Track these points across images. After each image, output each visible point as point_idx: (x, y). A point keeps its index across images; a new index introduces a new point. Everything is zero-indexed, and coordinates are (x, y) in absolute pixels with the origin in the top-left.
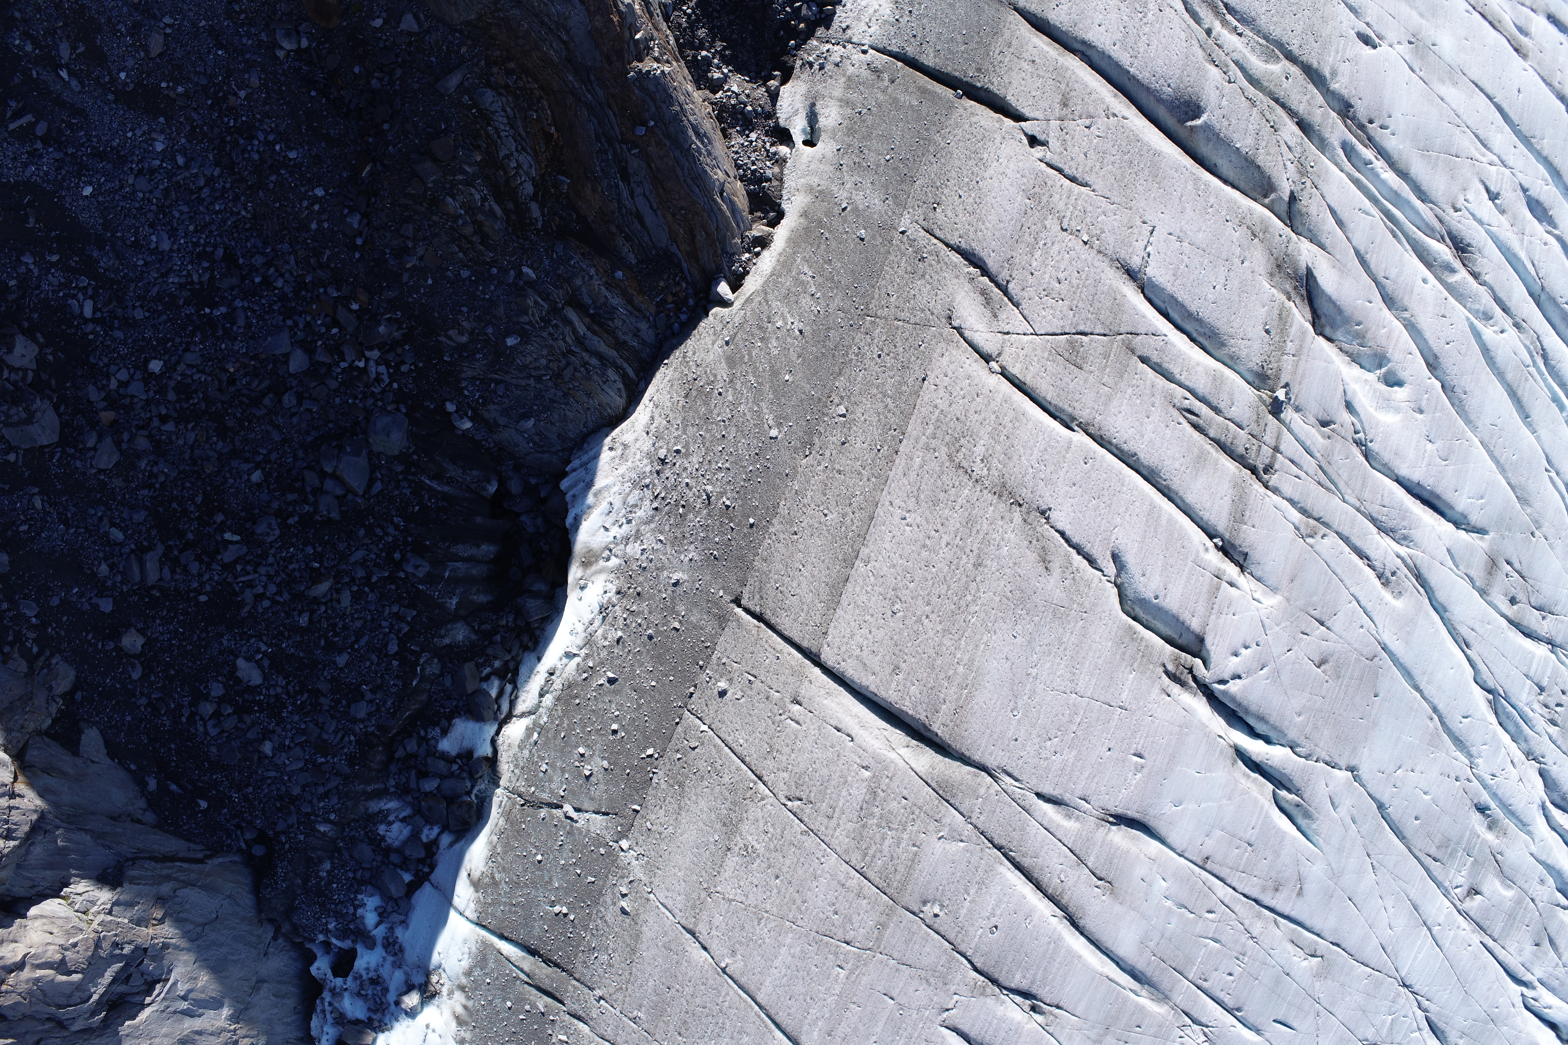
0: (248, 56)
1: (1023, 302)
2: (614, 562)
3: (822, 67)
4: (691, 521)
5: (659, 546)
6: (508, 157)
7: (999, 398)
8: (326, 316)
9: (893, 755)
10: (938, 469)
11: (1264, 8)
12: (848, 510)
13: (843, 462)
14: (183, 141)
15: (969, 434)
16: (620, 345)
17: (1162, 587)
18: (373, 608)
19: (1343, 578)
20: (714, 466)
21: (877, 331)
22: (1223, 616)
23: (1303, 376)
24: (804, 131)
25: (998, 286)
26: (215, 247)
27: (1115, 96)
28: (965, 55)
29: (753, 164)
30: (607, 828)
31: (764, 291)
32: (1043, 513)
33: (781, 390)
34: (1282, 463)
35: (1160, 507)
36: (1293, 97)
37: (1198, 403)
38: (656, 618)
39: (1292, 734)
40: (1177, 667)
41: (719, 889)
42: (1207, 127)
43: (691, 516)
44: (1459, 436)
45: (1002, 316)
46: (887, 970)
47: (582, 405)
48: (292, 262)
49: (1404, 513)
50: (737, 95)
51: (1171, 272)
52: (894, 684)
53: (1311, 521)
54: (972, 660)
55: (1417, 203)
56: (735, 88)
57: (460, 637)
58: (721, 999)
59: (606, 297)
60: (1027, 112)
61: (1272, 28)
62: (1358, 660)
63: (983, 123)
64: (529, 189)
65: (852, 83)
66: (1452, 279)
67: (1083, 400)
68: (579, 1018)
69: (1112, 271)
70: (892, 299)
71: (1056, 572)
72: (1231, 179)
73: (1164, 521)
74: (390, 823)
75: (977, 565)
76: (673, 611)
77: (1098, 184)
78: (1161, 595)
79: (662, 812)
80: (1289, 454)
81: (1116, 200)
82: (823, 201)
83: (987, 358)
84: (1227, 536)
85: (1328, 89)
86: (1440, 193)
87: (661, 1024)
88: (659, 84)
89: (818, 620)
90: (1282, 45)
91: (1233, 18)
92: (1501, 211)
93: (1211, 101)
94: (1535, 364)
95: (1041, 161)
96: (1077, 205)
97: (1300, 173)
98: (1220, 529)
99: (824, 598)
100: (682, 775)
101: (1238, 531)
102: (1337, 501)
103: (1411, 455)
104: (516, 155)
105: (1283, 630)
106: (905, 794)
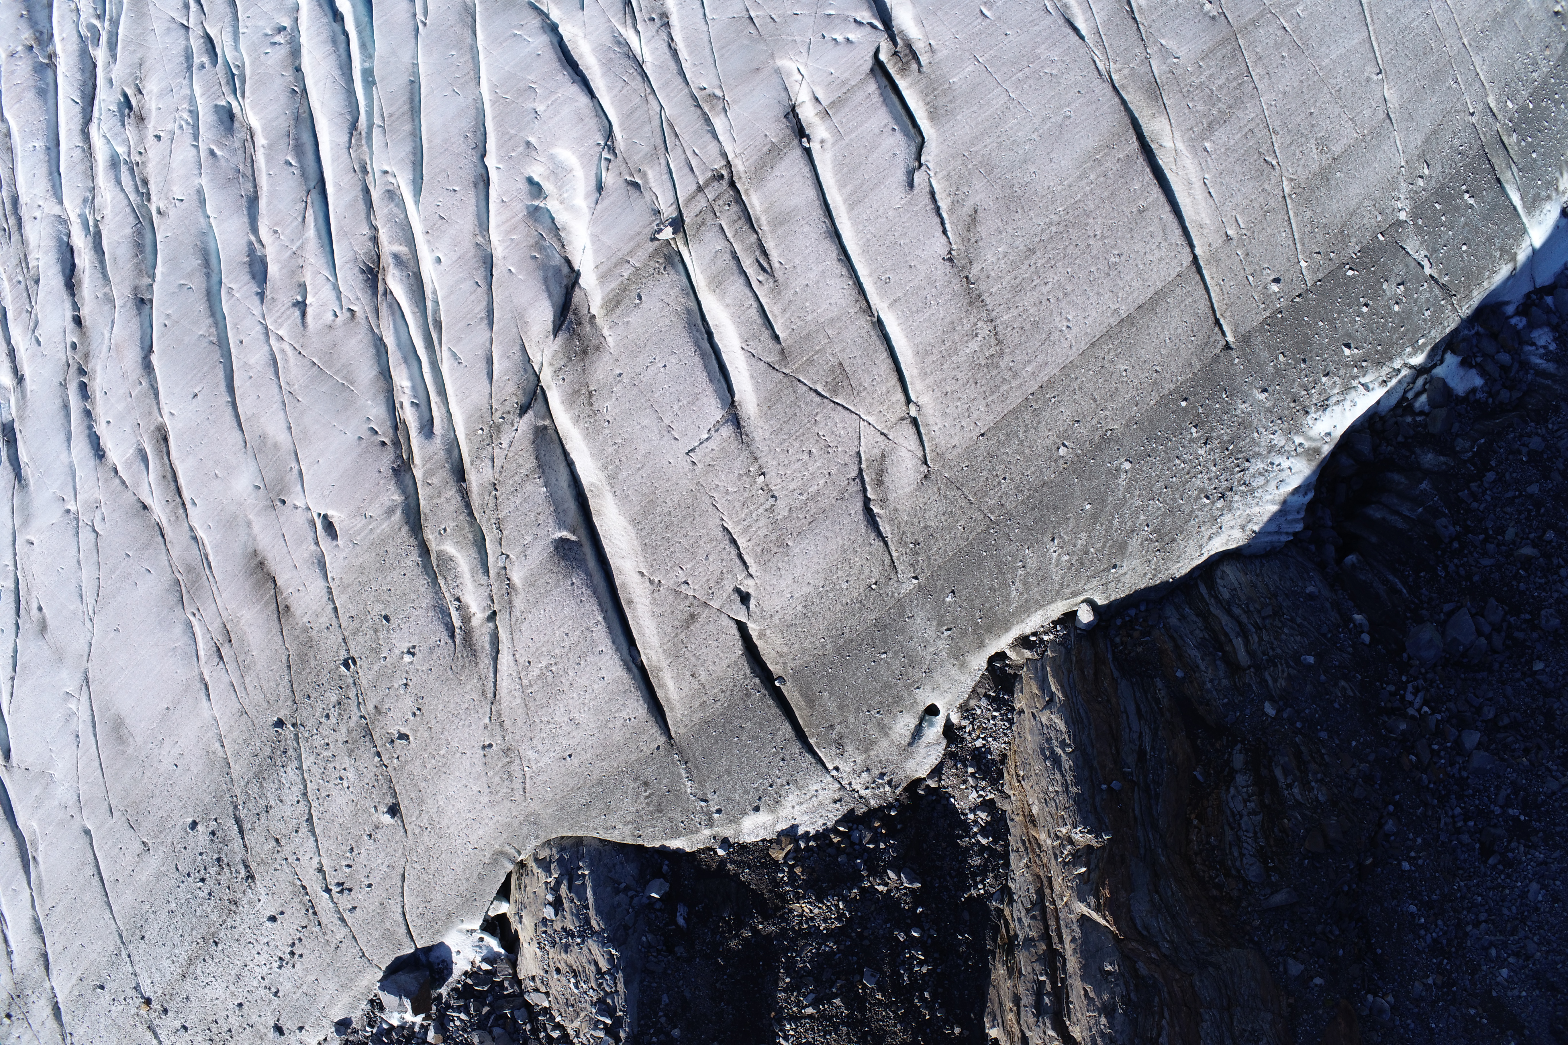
0: (1416, 1010)
1: (853, 453)
2: (1298, 440)
3: (882, 775)
4: (1228, 434)
5: (1261, 430)
6: (1254, 813)
7: (930, 380)
8: (1435, 763)
9: (1180, 146)
10: (1017, 351)
11: (417, 613)
12: (1107, 364)
13: (1087, 406)
14: (1484, 968)
15: (974, 364)
16: (1205, 615)
17: (885, 135)
18: (1491, 515)
19: (707, 43)
20: (1188, 467)
21: (993, 502)
22: (843, 77)
23: (632, 238)
24: (931, 724)
25: (863, 482)
26: (1494, 867)
27: (630, 602)
28: (750, 716)
29: (994, 718)
30: (1408, 237)
31: (1058, 595)
32: (950, 260)
33: (1099, 500)
34: (703, 173)
35: (845, 201)
36: (452, 509)
37: (749, 271)
38: (1293, 373)
40: (907, 63)
41: (1355, 135)
42: (561, 525)
43: (1226, 438)
44: (502, 101)
45: (877, 452)
47: (1263, 581)
48: (1442, 822)
49: (607, 65)
50: (975, 787)
51: (699, 403)
52: (1150, 199)
53: (706, 109)
54: (1080, 178)
55: (390, 340)
56: (974, 795)
57: (1430, 456)
58: (1393, 53)
59: (1203, 660)
60: (734, 630)
61: (423, 589)
63: (779, 641)
64: (1240, 779)
65: (866, 745)
66: (402, 249)
67: (856, 334)
68: (1491, 111)
69: (755, 435)
70: (963, 522)
71: (969, 204)
72: (564, 463)
73: (849, 188)
74: (1545, 347)
75: (1032, 251)
76: (1277, 371)
77: (713, 523)
78: (889, 129)
79: (1365, 221)
80: (691, 178)
81: (707, 500)
82: (960, 648)
83: (914, 422)
84: (796, 142)
85: (406, 499)
86: (359, 337)
87: (1441, 65)
88: (1084, 818)
89: (1178, 291)
90: (424, 567)
91: (454, 620)
92: (303, 287)
93: (540, 548)
94: (370, 127)
95: (751, 575)
96: (746, 516)
97: (499, 430)
98: (798, 152)
99: (1164, 305)
100: (1337, 239)
101: (781, 141)
102: (668, 111)
103: (566, 111)
104: (1245, 812)
105: (792, 35)
106: (1187, 111)
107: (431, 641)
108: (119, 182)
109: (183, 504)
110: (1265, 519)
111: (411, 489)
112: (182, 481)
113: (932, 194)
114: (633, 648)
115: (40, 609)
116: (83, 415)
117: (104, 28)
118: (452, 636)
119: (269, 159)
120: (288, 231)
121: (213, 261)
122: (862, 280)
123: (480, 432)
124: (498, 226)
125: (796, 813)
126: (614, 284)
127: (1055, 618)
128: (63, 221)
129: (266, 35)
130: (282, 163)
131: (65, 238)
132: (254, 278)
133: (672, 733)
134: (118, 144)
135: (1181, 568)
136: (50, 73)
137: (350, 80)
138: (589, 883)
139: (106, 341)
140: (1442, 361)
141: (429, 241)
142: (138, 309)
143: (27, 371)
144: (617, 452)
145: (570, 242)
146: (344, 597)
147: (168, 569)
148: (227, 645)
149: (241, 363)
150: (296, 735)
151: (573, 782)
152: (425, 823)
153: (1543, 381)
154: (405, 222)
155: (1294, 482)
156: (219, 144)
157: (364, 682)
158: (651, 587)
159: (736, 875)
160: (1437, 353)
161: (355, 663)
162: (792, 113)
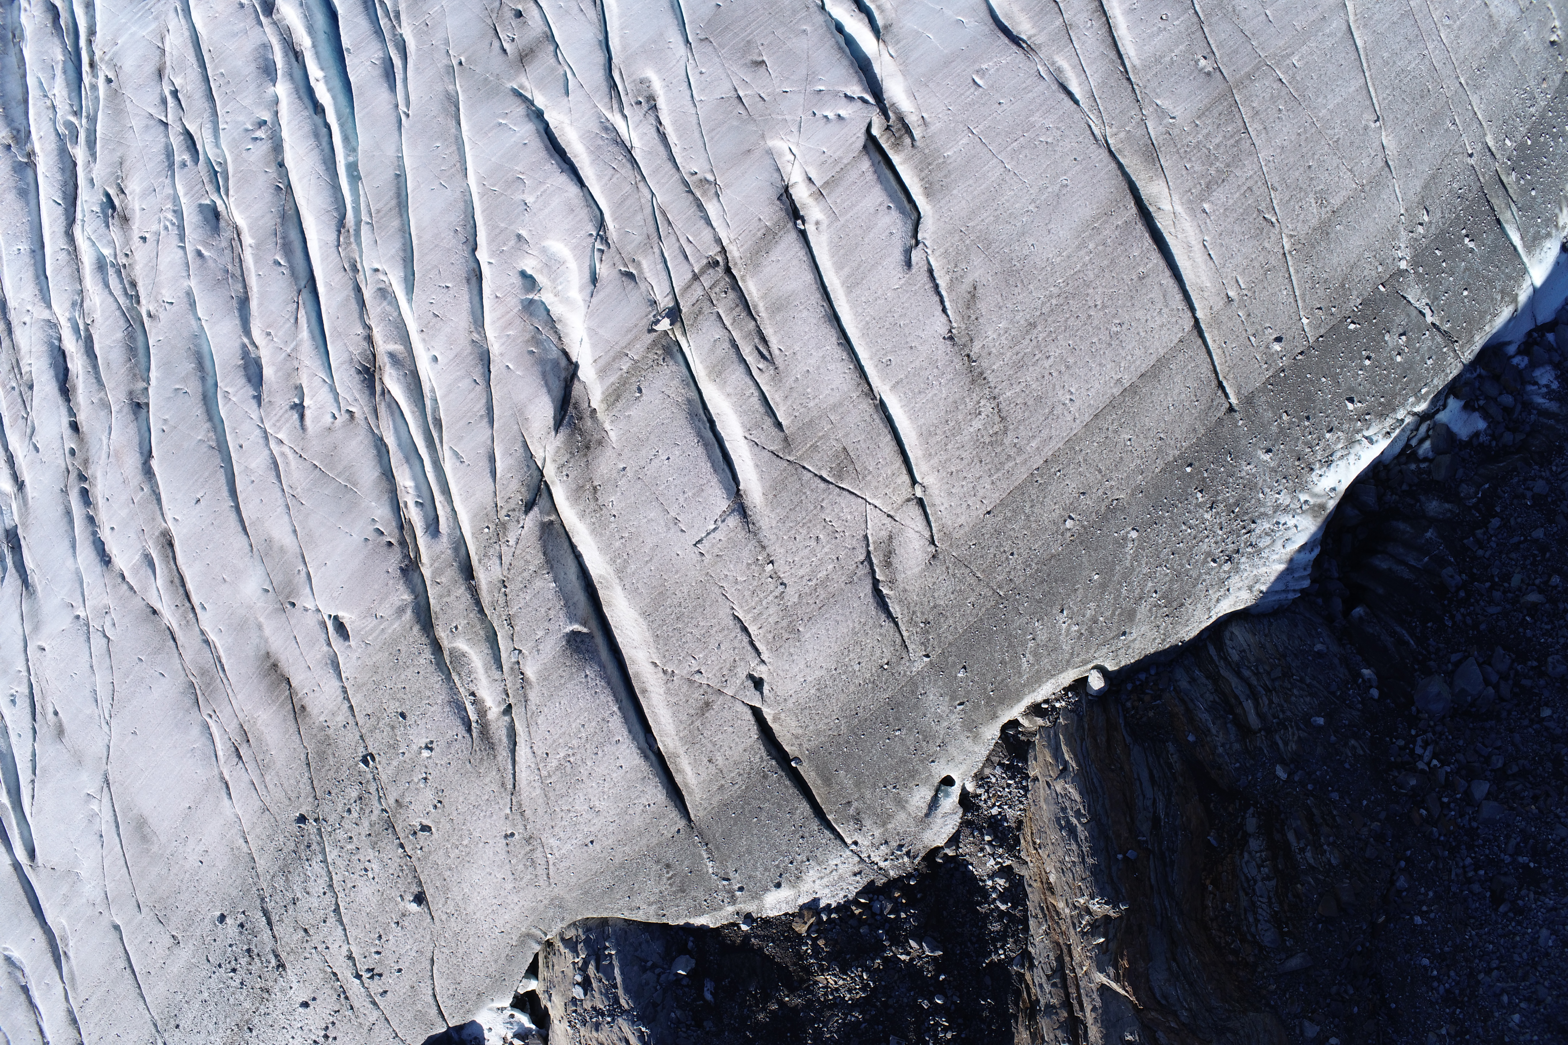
1: (860, 537)
2: (1303, 497)
3: (900, 847)
4: (1233, 496)
5: (1267, 490)
6: (1268, 878)
7: (935, 461)
8: (1445, 815)
9: (1179, 209)
10: (1021, 428)
11: (433, 709)
12: (1110, 434)
13: (1093, 477)
15: (978, 443)
16: (1215, 678)
17: (880, 214)
18: (1497, 562)
19: (696, 126)
20: (1194, 532)
21: (1001, 578)
22: (836, 156)
23: (629, 331)
24: (947, 795)
25: (871, 564)
26: (1505, 914)
27: (644, 691)
28: (768, 797)
29: (1009, 786)
30: (1409, 286)
31: (1069, 663)
32: (951, 338)
33: (1107, 570)
34: (698, 261)
35: (843, 284)
36: (462, 607)
37: (749, 359)
38: (1297, 432)
39: (819, 18)
40: (900, 137)
41: (1354, 186)
42: (572, 617)
43: (1231, 501)
44: (490, 193)
45: (884, 534)
46: (1262, 39)
47: (1272, 641)
48: (1453, 874)
49: (595, 152)
50: (993, 855)
51: (704, 494)
52: (1150, 266)
53: (698, 195)
54: (1079, 248)
55: (390, 440)
56: (992, 862)
57: (1435, 503)
58: (1390, 98)
59: (1214, 724)
60: (749, 715)
61: (438, 686)
62: (722, 46)
63: (794, 724)
64: (1254, 844)
65: (884, 819)
66: (398, 348)
67: (859, 418)
68: (1490, 150)
69: (761, 523)
70: (972, 599)
71: (968, 280)
72: (572, 556)
73: (847, 270)
74: (1547, 386)
75: (1033, 325)
76: (1281, 430)
77: (724, 613)
78: (884, 207)
79: (1365, 273)
80: (686, 266)
81: (717, 590)
82: (974, 721)
83: (921, 502)
84: (790, 225)
85: (416, 598)
86: (360, 438)
87: (1439, 107)
88: (1101, 889)
89: (1180, 357)
90: (437, 664)
91: (470, 714)
92: (299, 389)
93: (552, 642)
94: (358, 223)
95: (763, 661)
96: (756, 604)
97: (505, 528)
98: (793, 236)
99: (1167, 371)
100: (1338, 293)
101: (777, 224)
102: (660, 198)
103: (556, 202)
104: (1259, 878)
105: (782, 114)
106: (1184, 172)
107: (448, 736)
108: (107, 285)
109: (193, 608)
110: (1272, 578)
111: (420, 588)
112: (190, 586)
113: (931, 271)
114: (649, 735)
115: (56, 713)
116: (86, 521)
117: (82, 125)
118: (469, 730)
119: (257, 259)
120: (280, 334)
121: (207, 364)
122: (863, 363)
123: (486, 530)
124: (493, 322)
125: (817, 887)
126: (613, 378)
127: (1066, 684)
128: (53, 325)
129: (247, 130)
130: (271, 263)
131: (56, 343)
132: (249, 380)
133: (692, 816)
134: (103, 246)
135: (1189, 631)
136: (30, 172)
137: (335, 175)
138: (616, 963)
139: (105, 447)
140: (1445, 406)
141: (424, 340)
142: (135, 414)
143: (26, 476)
144: (625, 546)
145: (567, 334)
146: (359, 696)
147: (182, 672)
148: (245, 745)
149: (243, 468)
150: (319, 829)
151: (595, 867)
152: (451, 909)
153: (1545, 421)
154: (399, 320)
155: (1301, 539)
156: (205, 244)
157: (383, 777)
158: (664, 677)
159: (761, 949)
160: (1440, 401)
161: (373, 759)
162: (785, 195)
